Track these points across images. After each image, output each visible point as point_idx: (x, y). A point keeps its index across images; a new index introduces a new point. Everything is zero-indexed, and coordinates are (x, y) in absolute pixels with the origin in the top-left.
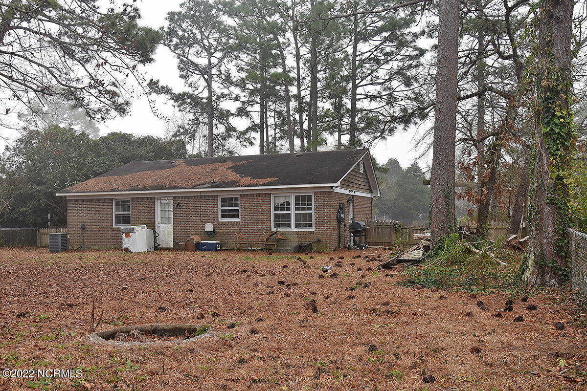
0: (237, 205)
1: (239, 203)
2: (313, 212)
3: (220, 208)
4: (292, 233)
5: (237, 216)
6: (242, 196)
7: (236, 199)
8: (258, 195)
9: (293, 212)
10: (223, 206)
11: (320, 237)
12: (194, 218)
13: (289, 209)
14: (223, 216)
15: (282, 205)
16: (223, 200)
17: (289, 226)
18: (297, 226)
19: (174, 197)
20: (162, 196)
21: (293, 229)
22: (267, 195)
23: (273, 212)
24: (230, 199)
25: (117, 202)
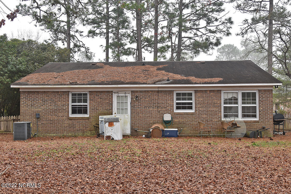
0: (191, 99)
1: (193, 97)
2: (257, 105)
3: (175, 101)
4: (241, 122)
5: (191, 108)
6: (196, 92)
7: (190, 94)
8: (211, 91)
9: (240, 105)
10: (177, 99)
11: (264, 125)
12: (151, 109)
13: (237, 103)
14: (178, 108)
15: (229, 99)
16: (178, 94)
17: (237, 116)
18: (244, 116)
19: (132, 91)
20: (119, 91)
21: (240, 119)
22: (218, 92)
23: (223, 105)
24: (184, 94)
25: (73, 95)
